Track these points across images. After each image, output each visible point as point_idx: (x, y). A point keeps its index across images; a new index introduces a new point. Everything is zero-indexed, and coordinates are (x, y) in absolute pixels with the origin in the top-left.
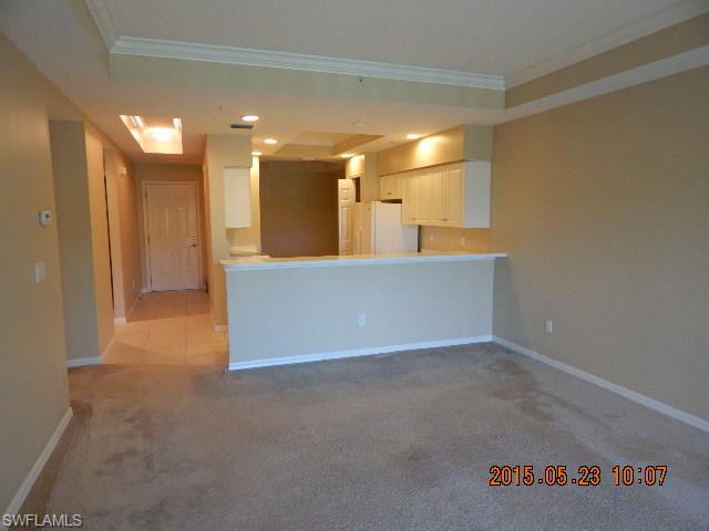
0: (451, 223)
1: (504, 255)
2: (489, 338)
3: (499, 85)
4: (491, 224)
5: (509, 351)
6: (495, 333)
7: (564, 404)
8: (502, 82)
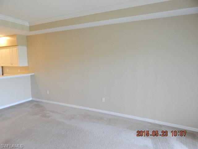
0: (14, 65)
1: (33, 74)
2: (31, 99)
3: (27, 24)
4: (28, 65)
5: (37, 102)
6: (32, 97)
7: (53, 112)
8: (28, 24)
